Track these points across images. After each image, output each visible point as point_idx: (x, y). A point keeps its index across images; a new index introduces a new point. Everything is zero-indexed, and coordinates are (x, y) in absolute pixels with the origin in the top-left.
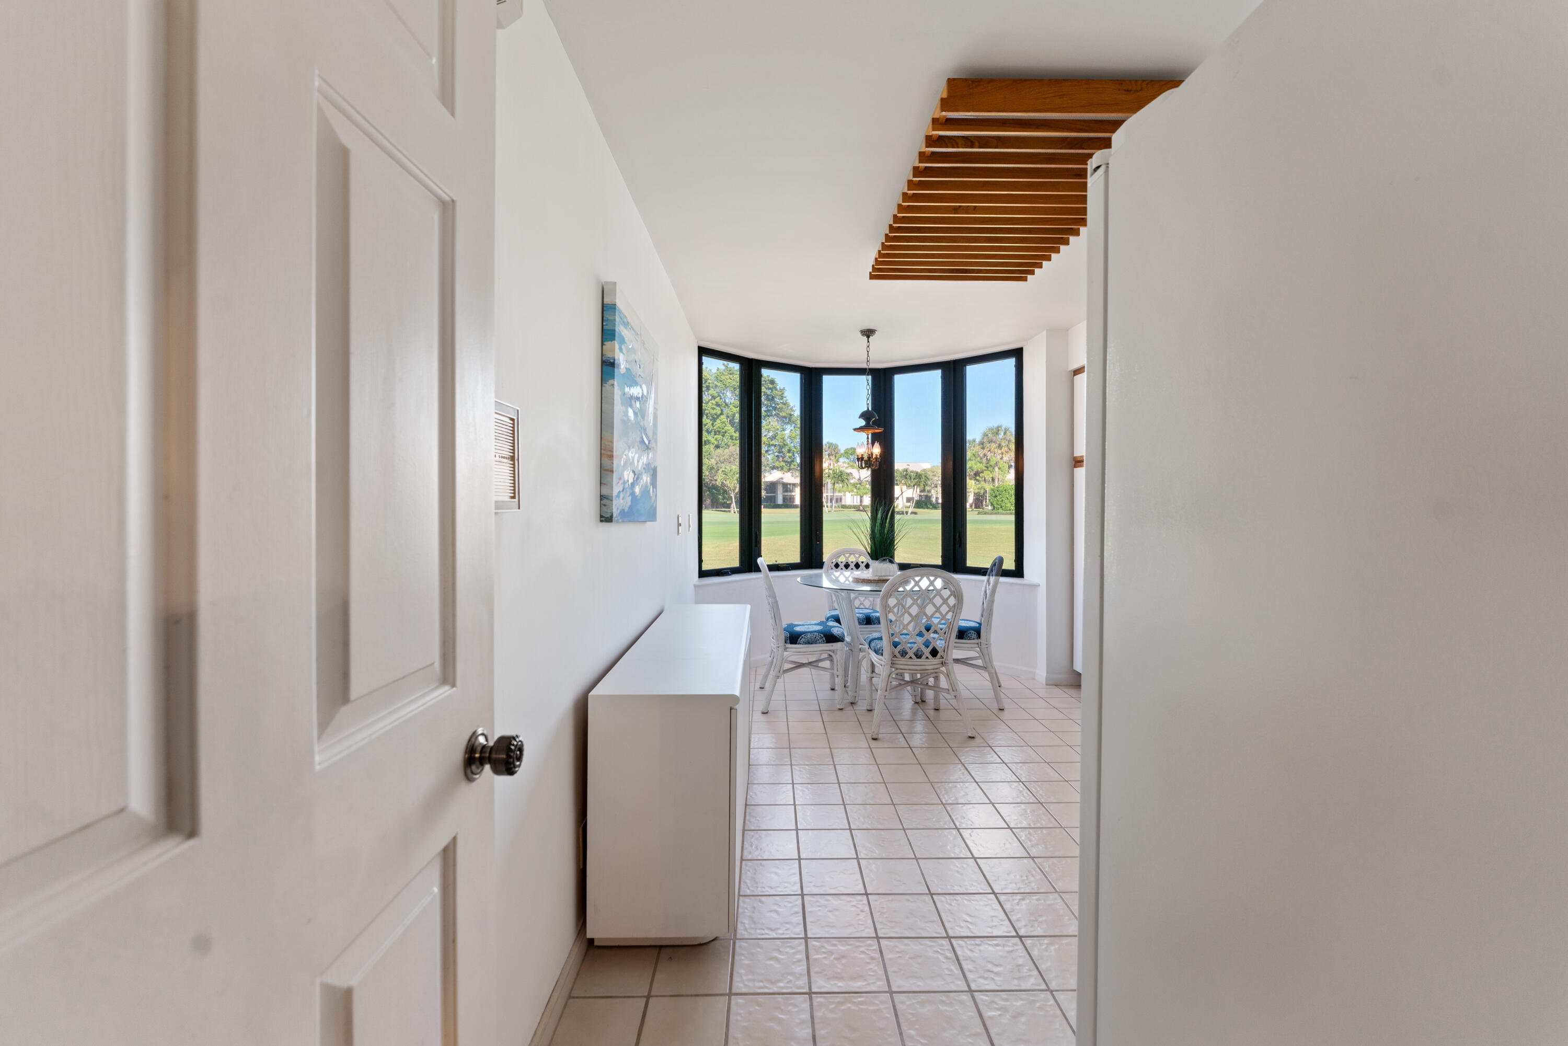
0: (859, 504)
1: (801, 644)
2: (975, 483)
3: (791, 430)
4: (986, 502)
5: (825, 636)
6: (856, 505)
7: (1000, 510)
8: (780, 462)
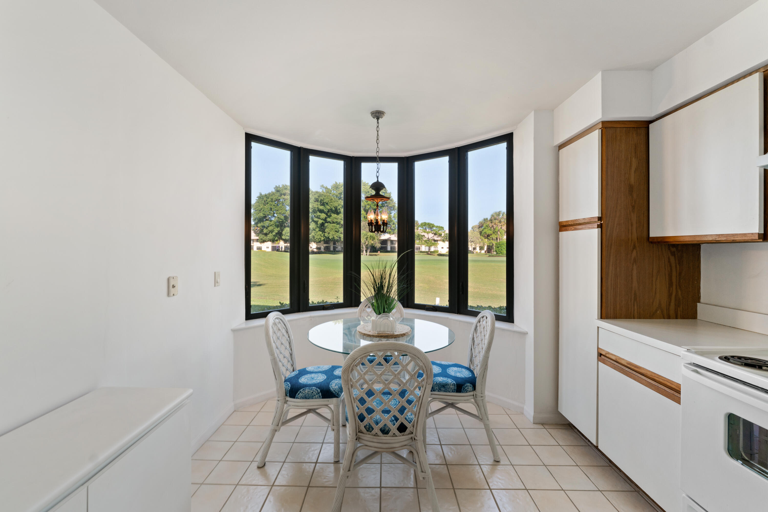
0: (428, 251)
1: (298, 398)
2: (488, 240)
3: (395, 214)
4: (493, 250)
5: (321, 391)
6: (427, 251)
7: (500, 255)
8: (389, 229)
